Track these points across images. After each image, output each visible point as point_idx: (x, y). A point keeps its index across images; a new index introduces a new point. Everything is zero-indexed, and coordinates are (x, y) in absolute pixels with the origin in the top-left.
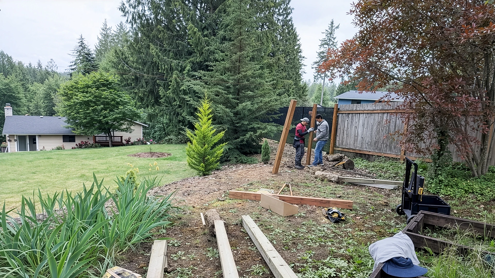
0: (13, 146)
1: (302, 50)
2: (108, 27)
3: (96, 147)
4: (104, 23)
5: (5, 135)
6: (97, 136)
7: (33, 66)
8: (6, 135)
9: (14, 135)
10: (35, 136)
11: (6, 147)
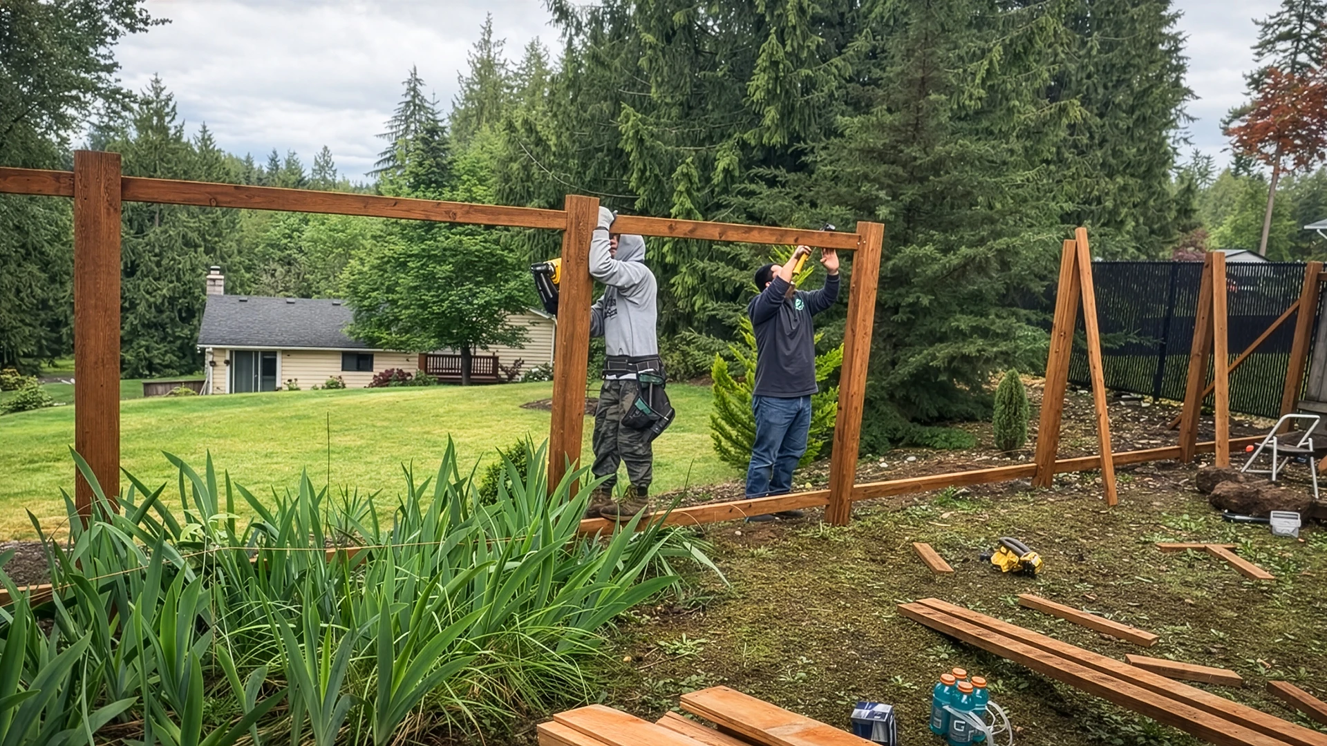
0: (219, 377)
1: (1188, 62)
2: (493, 40)
3: (426, 383)
4: (485, 25)
5: (203, 350)
6: (430, 356)
7: (256, 165)
8: (205, 349)
9: (224, 350)
10: (274, 353)
11: (204, 382)
